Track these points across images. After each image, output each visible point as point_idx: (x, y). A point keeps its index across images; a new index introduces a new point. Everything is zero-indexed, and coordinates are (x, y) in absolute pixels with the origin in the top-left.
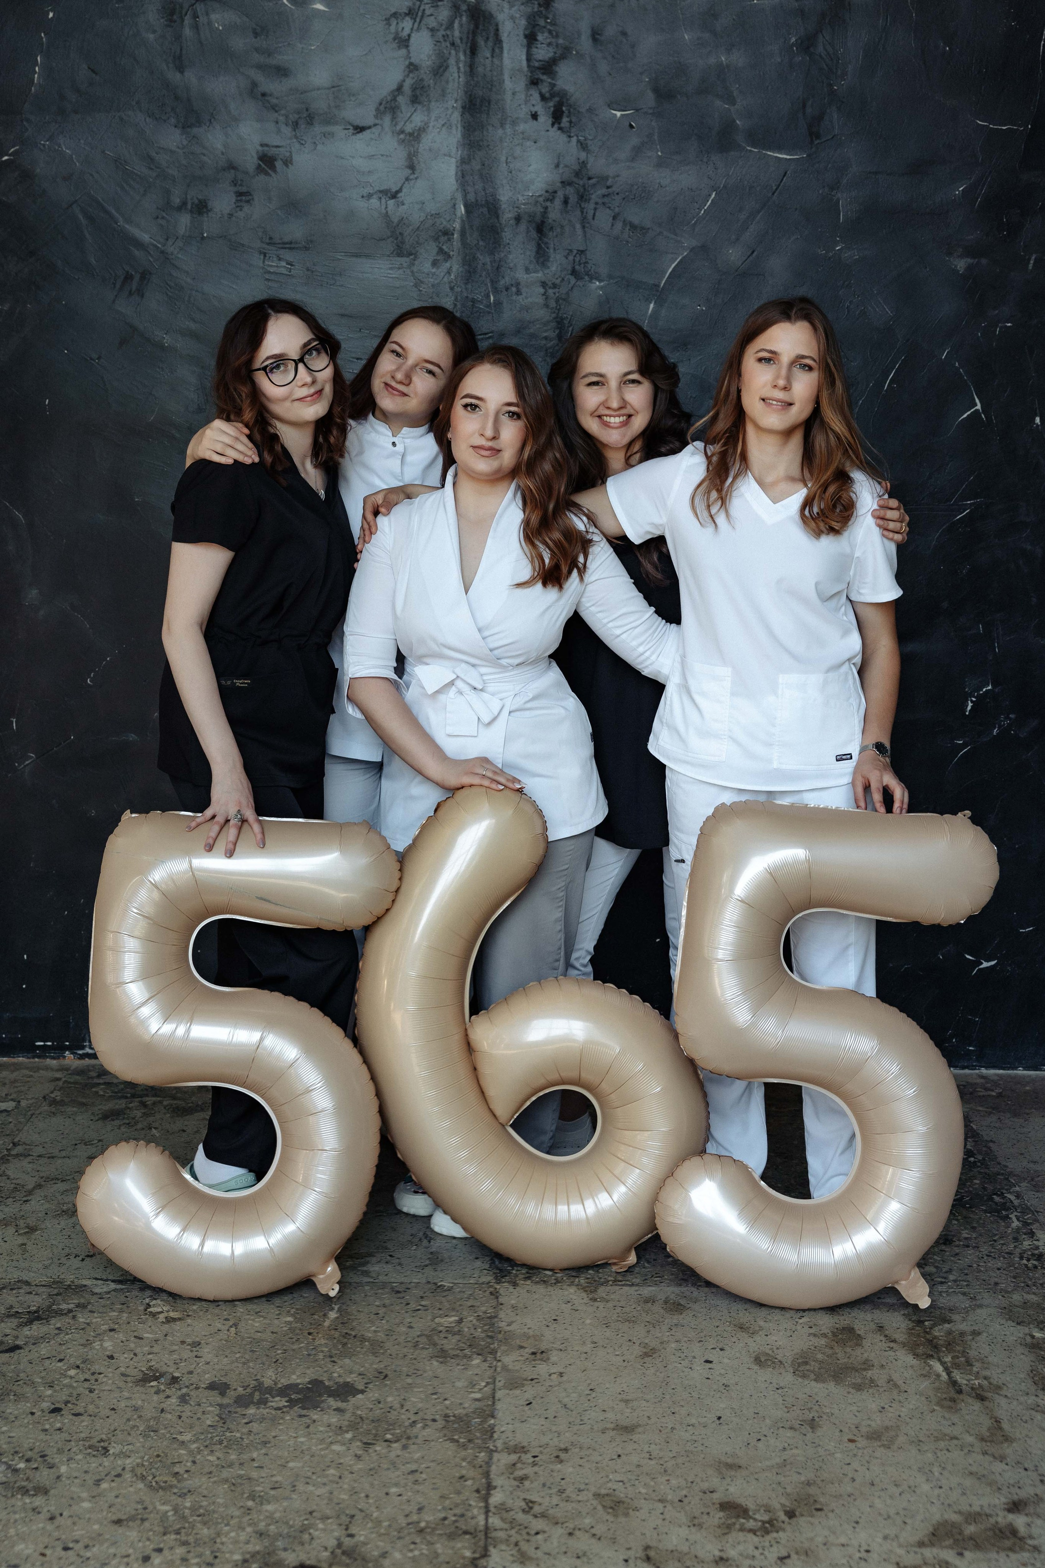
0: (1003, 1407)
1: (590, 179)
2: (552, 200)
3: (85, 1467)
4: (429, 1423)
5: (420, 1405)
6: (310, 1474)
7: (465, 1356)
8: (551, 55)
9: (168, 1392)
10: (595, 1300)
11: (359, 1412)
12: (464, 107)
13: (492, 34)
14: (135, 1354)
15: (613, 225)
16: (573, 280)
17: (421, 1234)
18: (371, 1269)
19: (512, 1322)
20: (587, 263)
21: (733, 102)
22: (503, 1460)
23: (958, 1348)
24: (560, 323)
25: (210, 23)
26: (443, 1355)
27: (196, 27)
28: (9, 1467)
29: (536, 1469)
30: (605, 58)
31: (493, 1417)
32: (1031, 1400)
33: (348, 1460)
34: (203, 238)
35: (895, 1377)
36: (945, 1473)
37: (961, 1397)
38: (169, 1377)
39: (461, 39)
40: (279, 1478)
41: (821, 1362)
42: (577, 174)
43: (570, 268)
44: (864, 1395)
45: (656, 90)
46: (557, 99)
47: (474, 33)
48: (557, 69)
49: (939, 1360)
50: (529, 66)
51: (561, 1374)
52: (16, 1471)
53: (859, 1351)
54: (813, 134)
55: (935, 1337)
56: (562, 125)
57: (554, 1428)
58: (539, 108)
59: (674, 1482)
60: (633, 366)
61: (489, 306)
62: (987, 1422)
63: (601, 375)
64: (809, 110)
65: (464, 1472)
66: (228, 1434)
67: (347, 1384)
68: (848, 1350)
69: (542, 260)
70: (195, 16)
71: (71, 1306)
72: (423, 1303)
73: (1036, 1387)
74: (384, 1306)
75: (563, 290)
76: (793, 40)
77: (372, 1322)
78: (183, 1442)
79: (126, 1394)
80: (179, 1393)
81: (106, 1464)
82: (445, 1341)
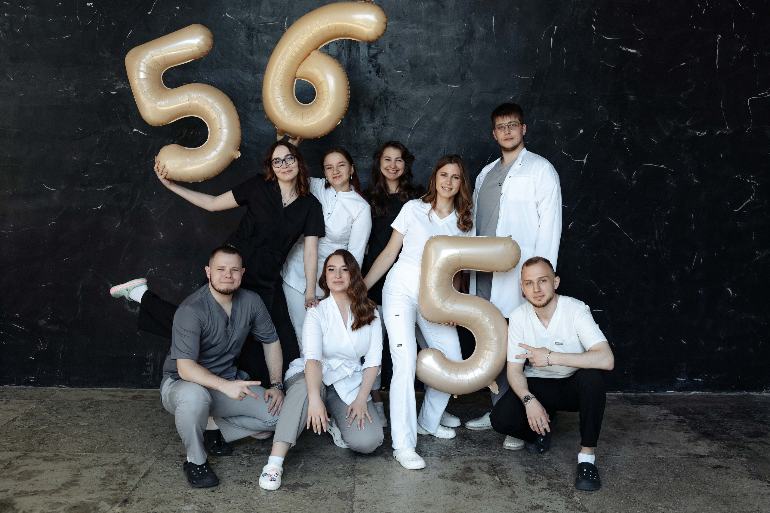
0: (516, 489)
1: (389, 93)
2: (376, 100)
3: (224, 506)
4: (333, 494)
5: (331, 489)
6: (295, 508)
7: (345, 476)
8: (376, 52)
9: (249, 486)
10: (388, 460)
11: (311, 491)
12: (347, 69)
13: (356, 45)
14: (237, 476)
15: (396, 108)
16: (383, 127)
17: (331, 442)
18: (314, 452)
19: (360, 467)
20: (388, 121)
21: (436, 68)
22: (357, 504)
23: (504, 473)
24: (379, 141)
25: (262, 40)
26: (338, 476)
27: (258, 42)
28: (199, 506)
29: (367, 506)
30: (393, 53)
31: (354, 492)
32: (525, 487)
33: (308, 504)
34: (259, 111)
35: (483, 481)
36: (496, 506)
37: (503, 486)
38: (249, 482)
39: (346, 46)
40: (286, 509)
41: (460, 477)
42: (384, 91)
43: (382, 123)
44: (473, 486)
45: (411, 64)
46: (378, 67)
47: (350, 45)
48: (378, 57)
49: (497, 476)
50: (368, 56)
51: (376, 481)
52: (201, 507)
53: (472, 474)
54: (463, 79)
55: (497, 470)
56: (379, 75)
57: (373, 495)
58: (372, 69)
59: (411, 509)
60: (400, 156)
61: (355, 135)
62: (511, 492)
63: (390, 158)
64: (461, 71)
65: (345, 507)
66: (269, 497)
67: (307, 484)
68: (469, 474)
69: (372, 120)
70: (257, 38)
71: (215, 462)
72: (331, 461)
73: (527, 483)
74: (319, 462)
75: (380, 130)
76: (456, 48)
77: (315, 467)
78: (254, 500)
79: (235, 487)
80: (252, 486)
81: (230, 505)
82: (339, 472)
